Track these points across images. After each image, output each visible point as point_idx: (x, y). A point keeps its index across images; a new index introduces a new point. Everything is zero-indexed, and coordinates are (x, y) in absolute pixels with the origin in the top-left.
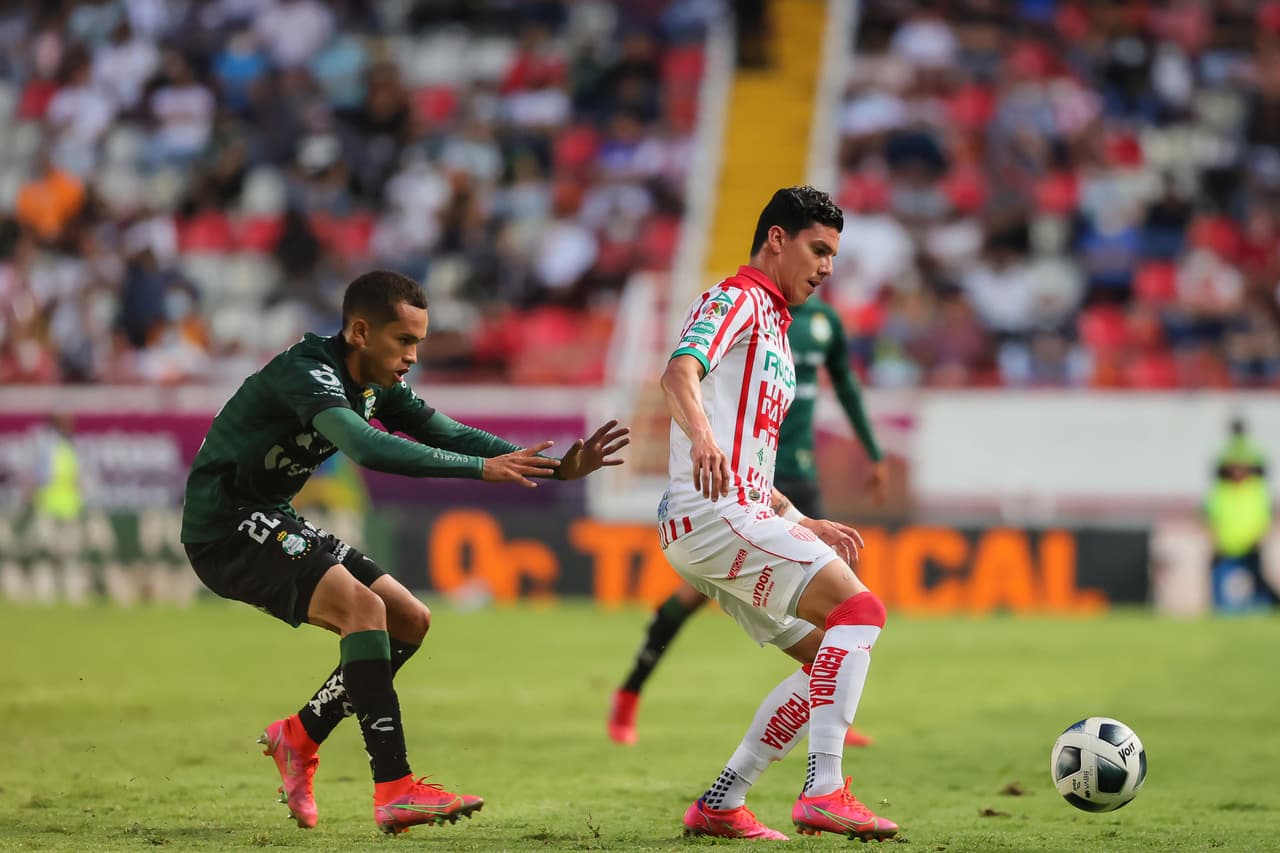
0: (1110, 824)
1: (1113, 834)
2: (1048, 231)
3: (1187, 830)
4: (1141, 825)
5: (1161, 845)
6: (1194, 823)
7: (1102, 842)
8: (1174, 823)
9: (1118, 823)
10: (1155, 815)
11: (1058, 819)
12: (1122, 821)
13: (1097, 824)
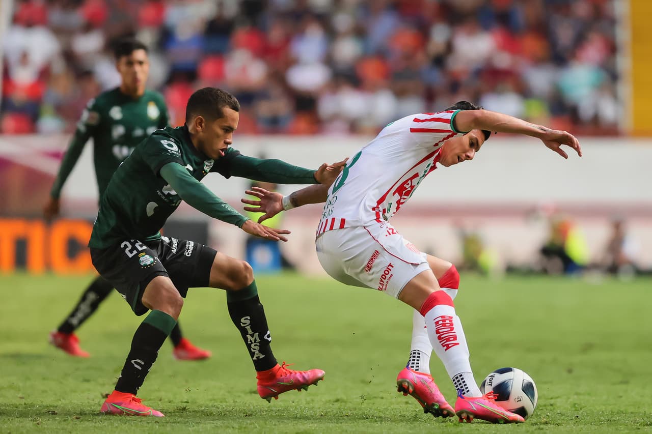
0: (182, 402)
1: (184, 409)
2: (146, 36)
3: (230, 406)
4: (202, 403)
5: (214, 415)
6: (235, 402)
7: (177, 414)
8: (221, 402)
9: (187, 402)
10: (210, 397)
11: (150, 400)
12: (189, 401)
13: (174, 403)
